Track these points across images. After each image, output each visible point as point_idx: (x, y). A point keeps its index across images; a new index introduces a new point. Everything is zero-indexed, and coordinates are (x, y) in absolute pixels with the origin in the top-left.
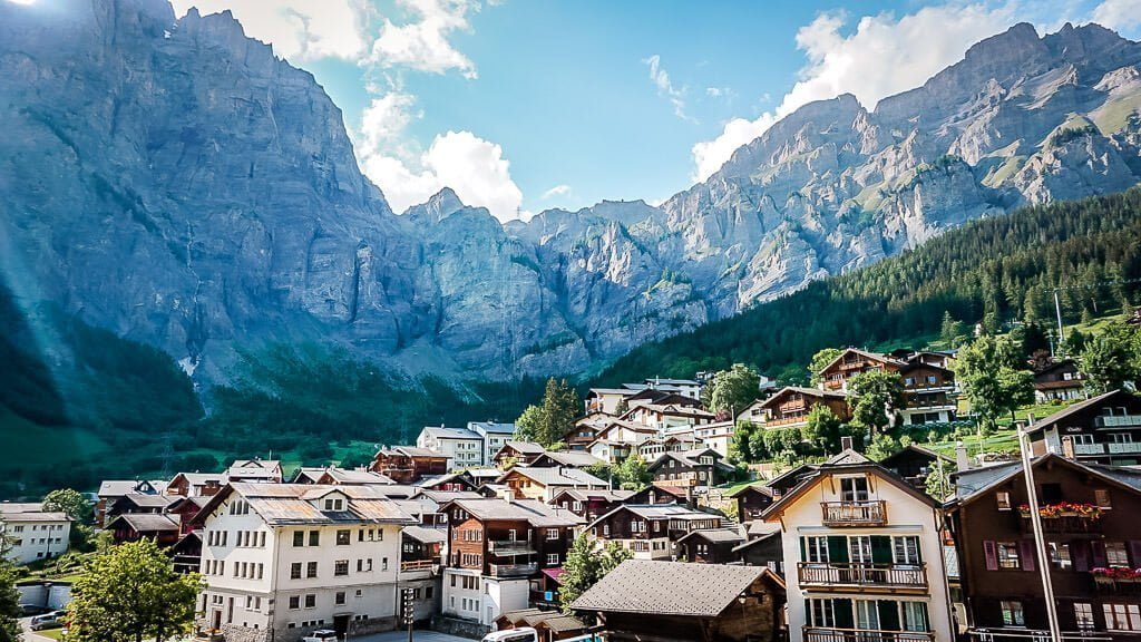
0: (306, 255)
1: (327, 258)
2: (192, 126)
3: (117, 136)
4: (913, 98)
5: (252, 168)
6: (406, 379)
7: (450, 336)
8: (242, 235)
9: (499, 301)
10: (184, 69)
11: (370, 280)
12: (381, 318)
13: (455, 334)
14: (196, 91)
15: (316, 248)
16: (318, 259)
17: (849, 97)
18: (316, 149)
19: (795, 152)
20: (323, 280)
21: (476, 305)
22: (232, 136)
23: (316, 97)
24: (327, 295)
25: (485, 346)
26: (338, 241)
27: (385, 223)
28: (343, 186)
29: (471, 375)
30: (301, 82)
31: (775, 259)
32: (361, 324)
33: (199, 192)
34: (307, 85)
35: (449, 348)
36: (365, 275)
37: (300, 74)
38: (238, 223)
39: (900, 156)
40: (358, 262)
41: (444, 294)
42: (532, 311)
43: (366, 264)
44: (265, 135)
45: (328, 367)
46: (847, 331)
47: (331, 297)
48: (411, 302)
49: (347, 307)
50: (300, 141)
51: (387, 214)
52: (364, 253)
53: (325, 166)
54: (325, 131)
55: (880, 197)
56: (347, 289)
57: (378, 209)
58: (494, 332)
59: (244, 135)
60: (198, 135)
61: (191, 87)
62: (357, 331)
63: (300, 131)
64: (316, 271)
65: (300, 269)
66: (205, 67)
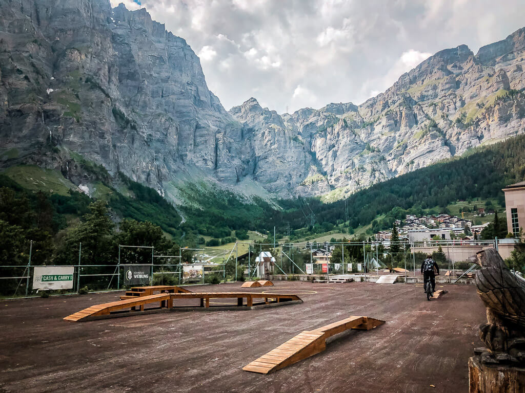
0: (193, 138)
1: (203, 139)
2: (132, 71)
3: (111, 83)
4: (499, 46)
5: (162, 92)
6: (246, 198)
7: (261, 176)
8: (167, 129)
9: (285, 159)
10: (126, 41)
11: (223, 149)
12: (229, 168)
13: (263, 175)
14: (133, 52)
15: (197, 134)
16: (199, 140)
17: (464, 47)
18: (189, 79)
19: (434, 78)
20: (201, 150)
21: (274, 161)
22: (151, 75)
23: (187, 52)
24: (204, 157)
25: (278, 182)
26: (207, 130)
27: (223, 117)
28: (203, 98)
29: (273, 196)
30: (179, 44)
31: (423, 141)
32: (221, 171)
33: (143, 107)
34: (183, 46)
35: (261, 182)
36: (221, 147)
37: (178, 40)
38: (165, 124)
39: (489, 85)
40: (217, 140)
41: (257, 155)
42: (300, 164)
43: (221, 142)
44: (167, 74)
45: (213, 193)
46: (460, 193)
47: (206, 158)
48: (240, 158)
49: (212, 162)
50: (181, 76)
51: (223, 112)
52: (220, 136)
53: (194, 88)
54: (193, 69)
55: (477, 107)
56: (213, 154)
57: (218, 109)
58: (282, 174)
59: (157, 75)
60: (135, 75)
61: (130, 50)
62: (219, 174)
63: (181, 71)
64: (197, 146)
65: (191, 144)
66: (135, 40)
